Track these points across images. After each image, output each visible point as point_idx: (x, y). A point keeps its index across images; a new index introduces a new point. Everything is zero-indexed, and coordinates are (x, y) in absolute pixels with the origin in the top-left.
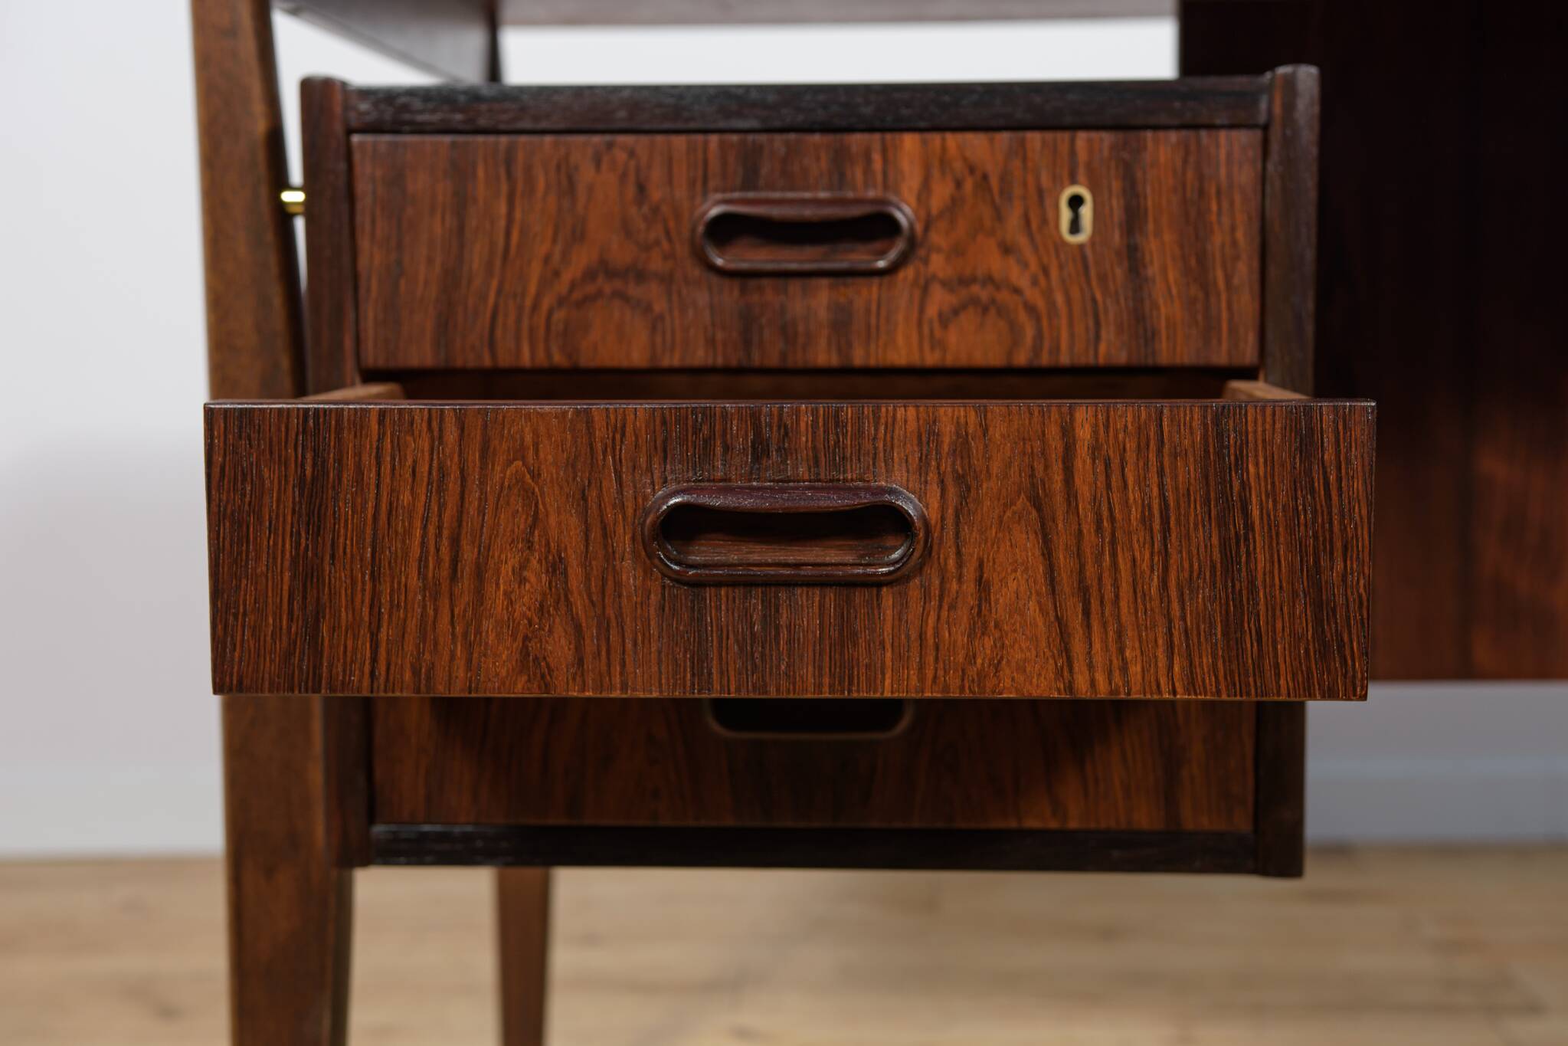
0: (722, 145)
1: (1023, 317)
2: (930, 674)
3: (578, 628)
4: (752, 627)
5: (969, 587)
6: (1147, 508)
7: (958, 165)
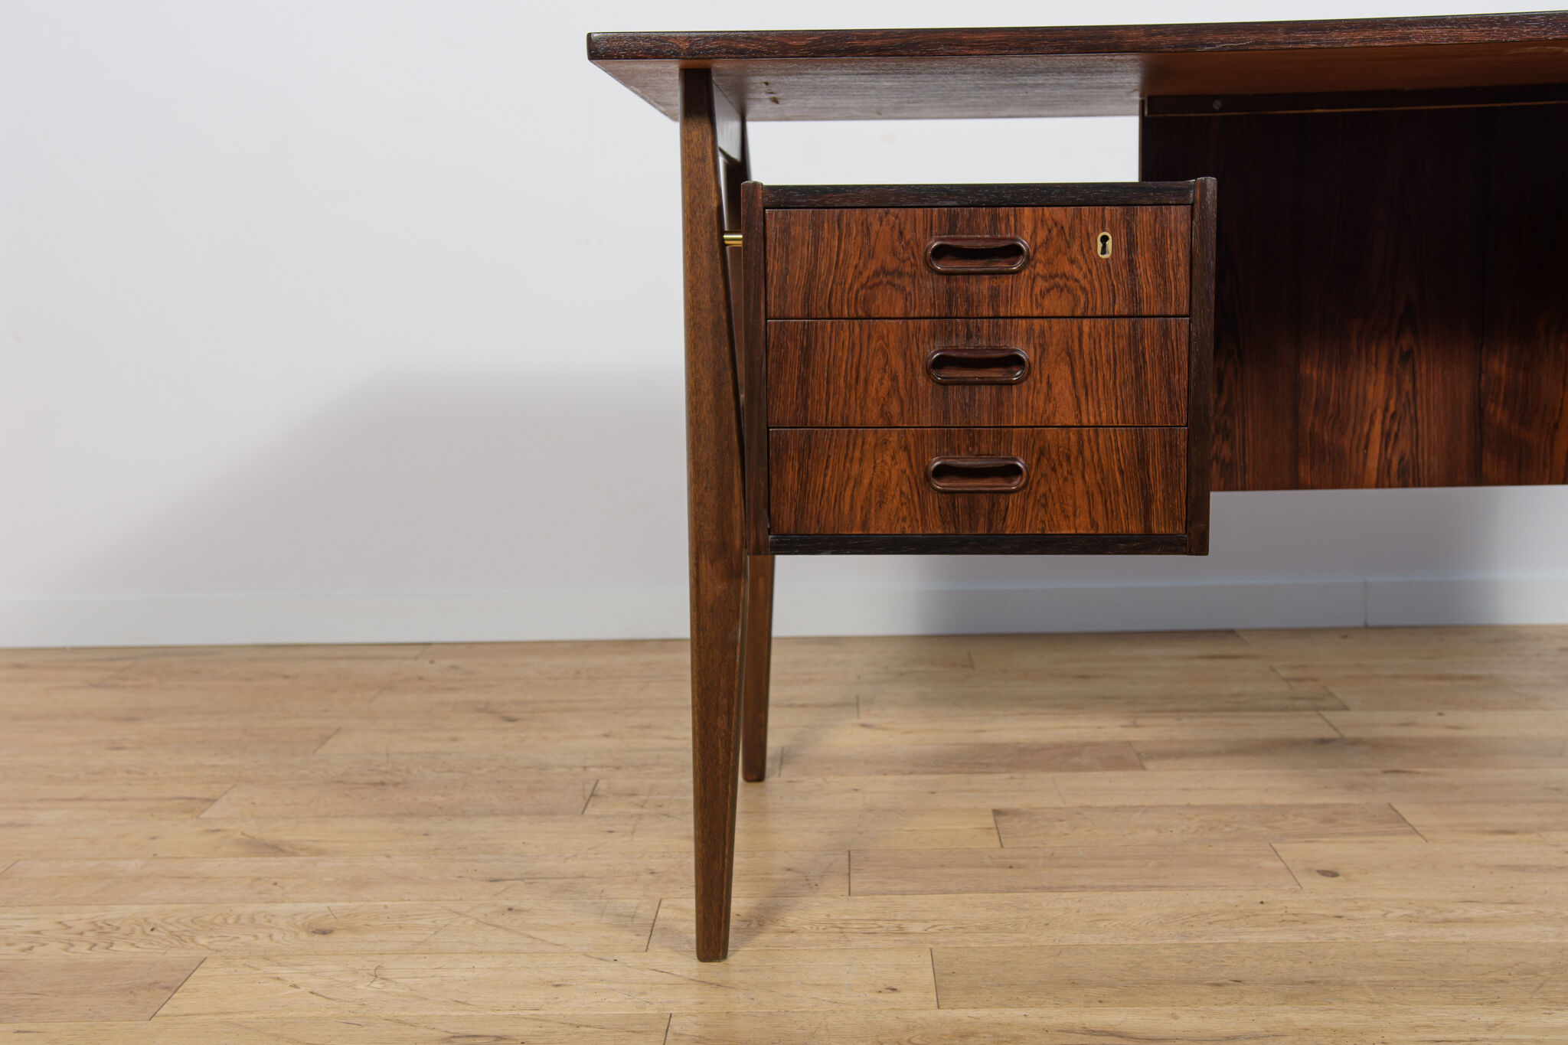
0: (939, 212)
1: (1079, 293)
2: (1030, 417)
3: (902, 401)
4: (965, 400)
5: (1044, 384)
6: (1108, 357)
7: (1050, 222)
